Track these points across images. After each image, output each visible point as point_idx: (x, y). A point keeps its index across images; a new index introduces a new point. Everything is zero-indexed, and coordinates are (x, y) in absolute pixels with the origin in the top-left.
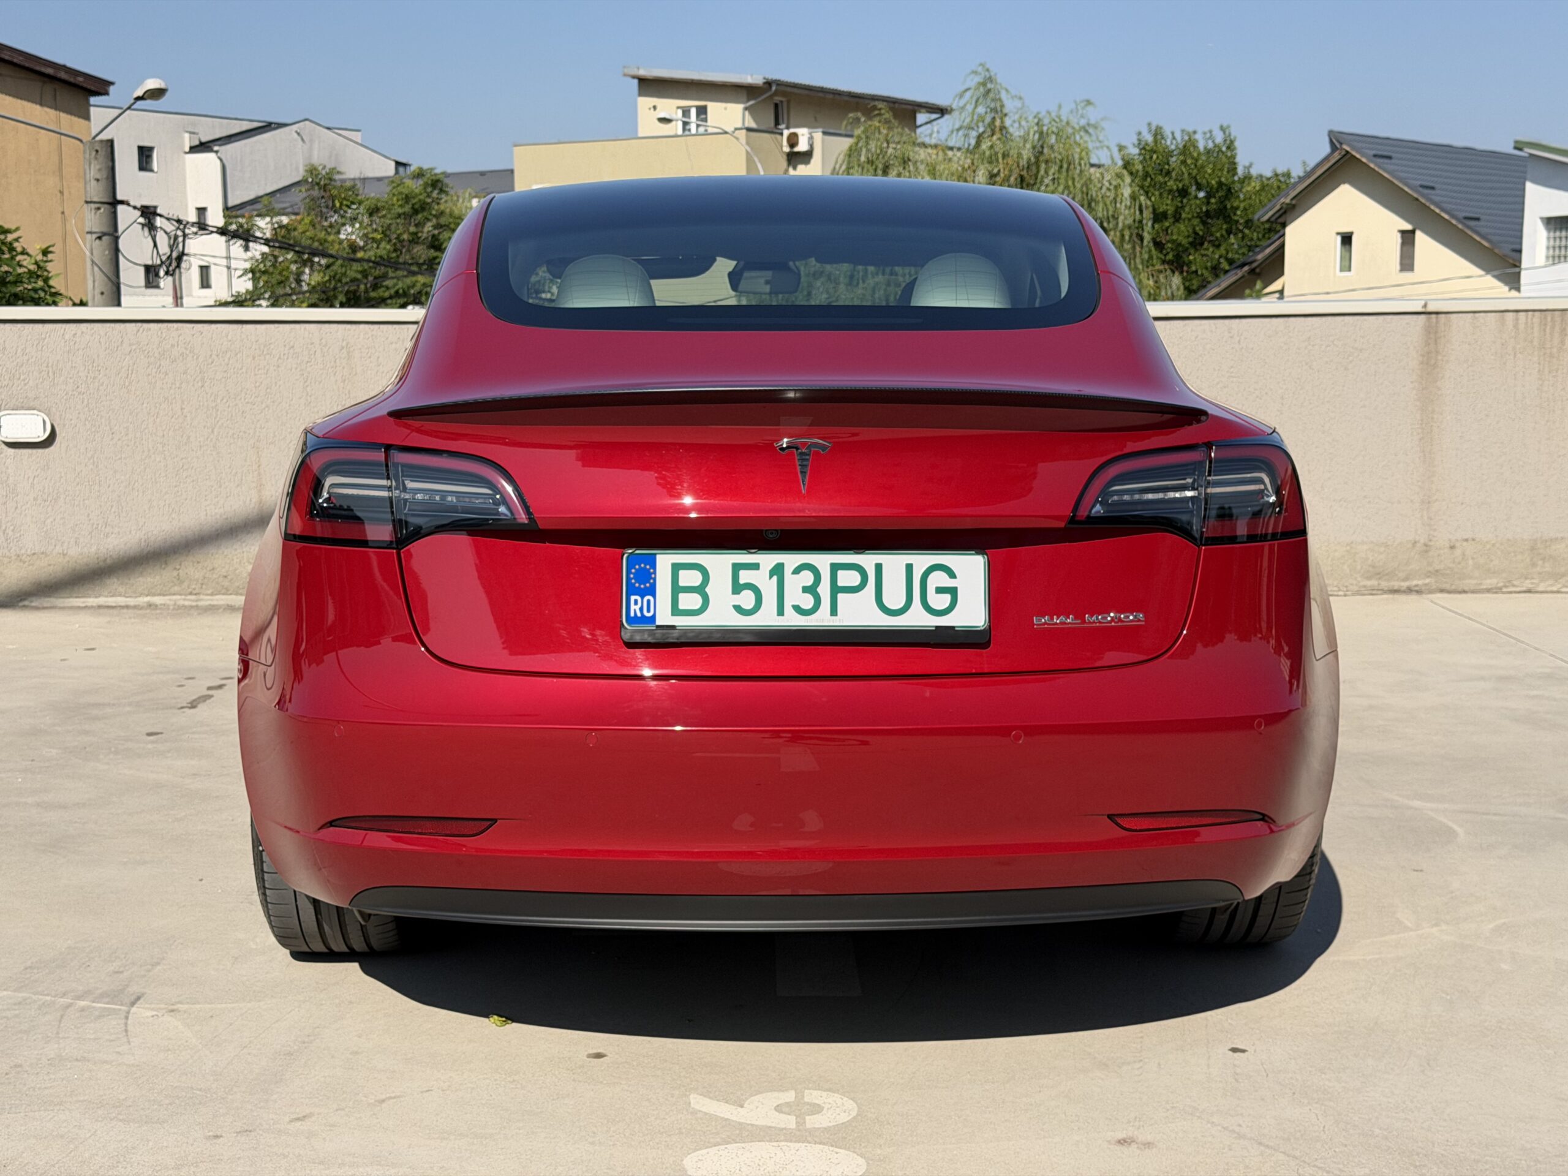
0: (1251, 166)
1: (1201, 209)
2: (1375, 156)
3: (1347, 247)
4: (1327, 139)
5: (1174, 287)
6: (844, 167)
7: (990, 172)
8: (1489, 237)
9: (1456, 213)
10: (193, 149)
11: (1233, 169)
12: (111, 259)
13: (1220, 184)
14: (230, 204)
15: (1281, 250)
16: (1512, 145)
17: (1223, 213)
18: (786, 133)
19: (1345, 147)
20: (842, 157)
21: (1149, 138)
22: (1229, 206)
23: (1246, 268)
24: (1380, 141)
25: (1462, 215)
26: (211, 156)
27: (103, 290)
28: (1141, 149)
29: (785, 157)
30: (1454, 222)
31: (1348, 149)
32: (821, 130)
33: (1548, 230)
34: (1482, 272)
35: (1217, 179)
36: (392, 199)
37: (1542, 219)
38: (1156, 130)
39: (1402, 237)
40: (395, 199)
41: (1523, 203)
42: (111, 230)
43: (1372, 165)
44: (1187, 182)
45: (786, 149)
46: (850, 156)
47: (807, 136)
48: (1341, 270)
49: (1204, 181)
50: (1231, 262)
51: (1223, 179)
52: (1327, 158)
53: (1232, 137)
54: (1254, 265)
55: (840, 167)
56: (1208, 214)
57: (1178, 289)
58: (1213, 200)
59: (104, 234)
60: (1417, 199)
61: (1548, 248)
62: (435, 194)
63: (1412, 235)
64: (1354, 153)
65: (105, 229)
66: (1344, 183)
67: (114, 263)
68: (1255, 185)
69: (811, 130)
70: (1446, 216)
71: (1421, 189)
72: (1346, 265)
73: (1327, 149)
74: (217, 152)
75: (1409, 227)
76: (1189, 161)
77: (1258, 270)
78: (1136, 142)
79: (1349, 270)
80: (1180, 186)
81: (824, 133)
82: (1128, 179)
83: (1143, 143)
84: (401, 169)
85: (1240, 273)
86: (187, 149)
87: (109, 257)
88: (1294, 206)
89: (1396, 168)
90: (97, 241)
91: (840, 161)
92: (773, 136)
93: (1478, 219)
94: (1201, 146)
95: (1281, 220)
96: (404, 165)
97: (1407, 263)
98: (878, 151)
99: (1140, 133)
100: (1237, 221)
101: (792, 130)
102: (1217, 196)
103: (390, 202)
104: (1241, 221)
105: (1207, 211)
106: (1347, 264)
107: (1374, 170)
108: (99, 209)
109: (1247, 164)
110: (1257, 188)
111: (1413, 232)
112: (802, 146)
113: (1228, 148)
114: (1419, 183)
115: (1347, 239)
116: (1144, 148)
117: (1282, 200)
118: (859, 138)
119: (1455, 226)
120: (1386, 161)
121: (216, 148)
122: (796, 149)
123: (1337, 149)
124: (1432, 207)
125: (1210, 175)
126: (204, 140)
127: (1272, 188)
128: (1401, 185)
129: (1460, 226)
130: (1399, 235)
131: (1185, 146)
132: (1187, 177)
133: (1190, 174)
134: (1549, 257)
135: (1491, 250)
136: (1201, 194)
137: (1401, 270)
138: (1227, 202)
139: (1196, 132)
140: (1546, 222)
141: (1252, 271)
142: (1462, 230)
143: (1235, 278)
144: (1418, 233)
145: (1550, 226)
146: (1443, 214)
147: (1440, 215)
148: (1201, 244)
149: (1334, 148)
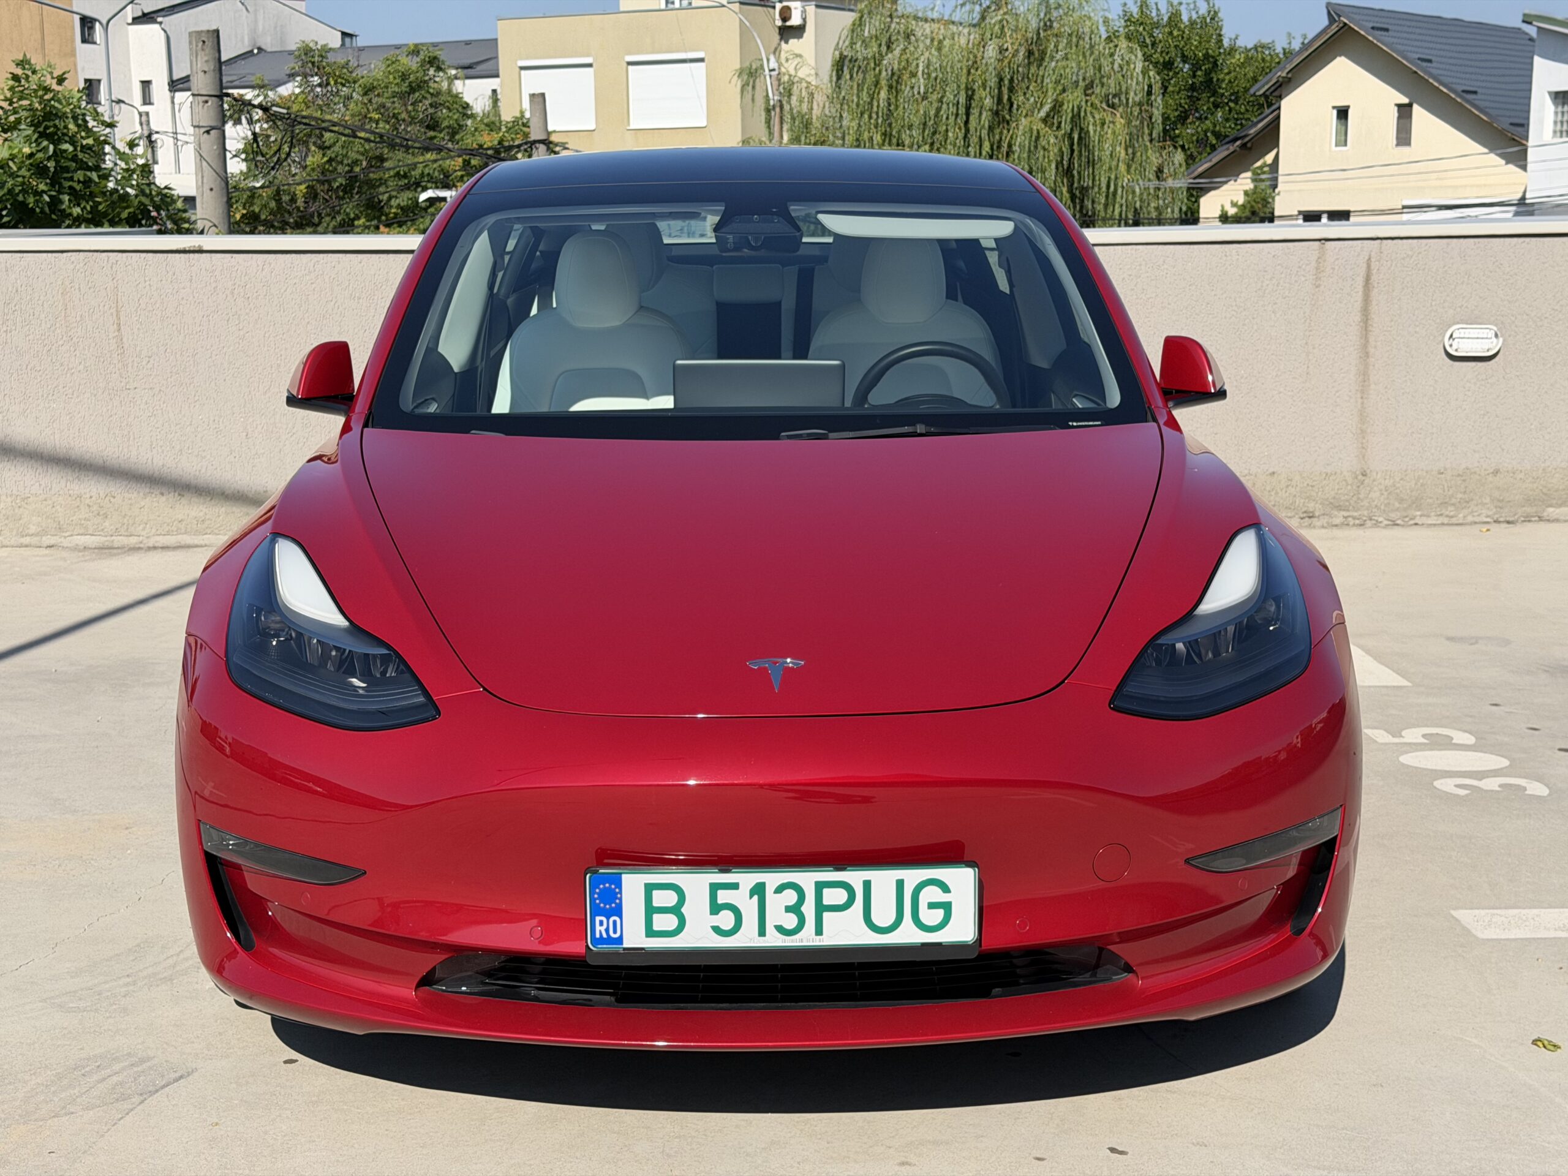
0: (1237, 37)
1: (1187, 82)
2: (1373, 28)
3: (1343, 121)
4: (1325, 11)
5: (1177, 165)
6: (847, 43)
7: (1000, 47)
8: (1487, 110)
9: (1454, 86)
10: (136, 20)
11: (1220, 41)
12: (219, 154)
13: (1207, 56)
14: (175, 78)
15: (1276, 122)
16: (1521, 18)
17: (1210, 85)
18: (778, 6)
19: (1343, 19)
20: (845, 32)
21: (1135, 10)
22: (1215, 79)
23: (1238, 143)
24: (1376, 13)
25: (1460, 88)
26: (155, 27)
27: (213, 186)
28: (1125, 21)
29: (777, 31)
30: (1453, 96)
31: (1347, 21)
32: (814, 3)
33: (1556, 104)
34: (1486, 150)
35: (1204, 51)
36: (387, 77)
37: (1550, 93)
39: (1399, 111)
40: (391, 77)
41: (1531, 76)
42: (219, 124)
43: (1370, 38)
44: (1173, 54)
45: (779, 23)
46: (853, 31)
47: (800, 9)
48: (1336, 145)
49: (1192, 54)
50: (1217, 135)
51: (1211, 52)
52: (1324, 31)
53: (1216, 8)
54: (1247, 139)
55: (844, 42)
56: (1193, 88)
57: (1180, 165)
58: (1199, 73)
59: (213, 128)
60: (1416, 72)
61: (1555, 123)
62: (432, 72)
63: (1409, 108)
64: (1352, 25)
65: (213, 124)
66: (1340, 56)
67: (222, 160)
68: (1239, 57)
69: (804, 4)
70: (1445, 90)
71: (1419, 62)
72: (1342, 140)
73: (1325, 22)
74: (161, 23)
75: (1405, 100)
76: (1175, 33)
77: (1249, 145)
78: (1121, 13)
79: (1345, 144)
80: (1167, 58)
81: (817, 6)
83: (1128, 14)
84: (348, 40)
85: (1230, 148)
86: (130, 21)
87: (217, 152)
88: (1290, 80)
89: (1395, 40)
90: (205, 134)
91: (843, 38)
92: (765, 9)
93: (1475, 92)
94: (1185, 18)
95: (1276, 94)
96: (351, 36)
97: (1404, 137)
98: (882, 26)
99: (1125, 4)
100: (1223, 94)
101: (785, 4)
102: (1203, 68)
103: (386, 80)
104: (1227, 93)
105: (1193, 83)
106: (1343, 138)
107: (1372, 42)
108: (207, 102)
109: (1233, 36)
110: (1242, 60)
111: (1410, 105)
112: (795, 20)
113: (1212, 19)
114: (1418, 56)
115: (1343, 113)
116: (1129, 20)
117: (1279, 74)
118: (861, 11)
119: (1454, 99)
120: (1383, 33)
121: (159, 19)
122: (788, 24)
123: (1336, 21)
124: (1431, 80)
125: (1196, 47)
126: (146, 11)
127: (1256, 61)
128: (1400, 58)
129: (1459, 100)
130: (1396, 108)
131: (1170, 18)
132: (1173, 49)
133: (1176, 46)
134: (1555, 132)
135: (1490, 124)
136: (1187, 66)
137: (1398, 145)
138: (1213, 75)
139: (1180, 4)
140: (1553, 96)
141: (1244, 146)
142: (1460, 103)
143: (1226, 153)
144: (1415, 107)
145: (1557, 101)
146: (1442, 88)
147: (1438, 88)
148: (1187, 118)
149: (1332, 20)
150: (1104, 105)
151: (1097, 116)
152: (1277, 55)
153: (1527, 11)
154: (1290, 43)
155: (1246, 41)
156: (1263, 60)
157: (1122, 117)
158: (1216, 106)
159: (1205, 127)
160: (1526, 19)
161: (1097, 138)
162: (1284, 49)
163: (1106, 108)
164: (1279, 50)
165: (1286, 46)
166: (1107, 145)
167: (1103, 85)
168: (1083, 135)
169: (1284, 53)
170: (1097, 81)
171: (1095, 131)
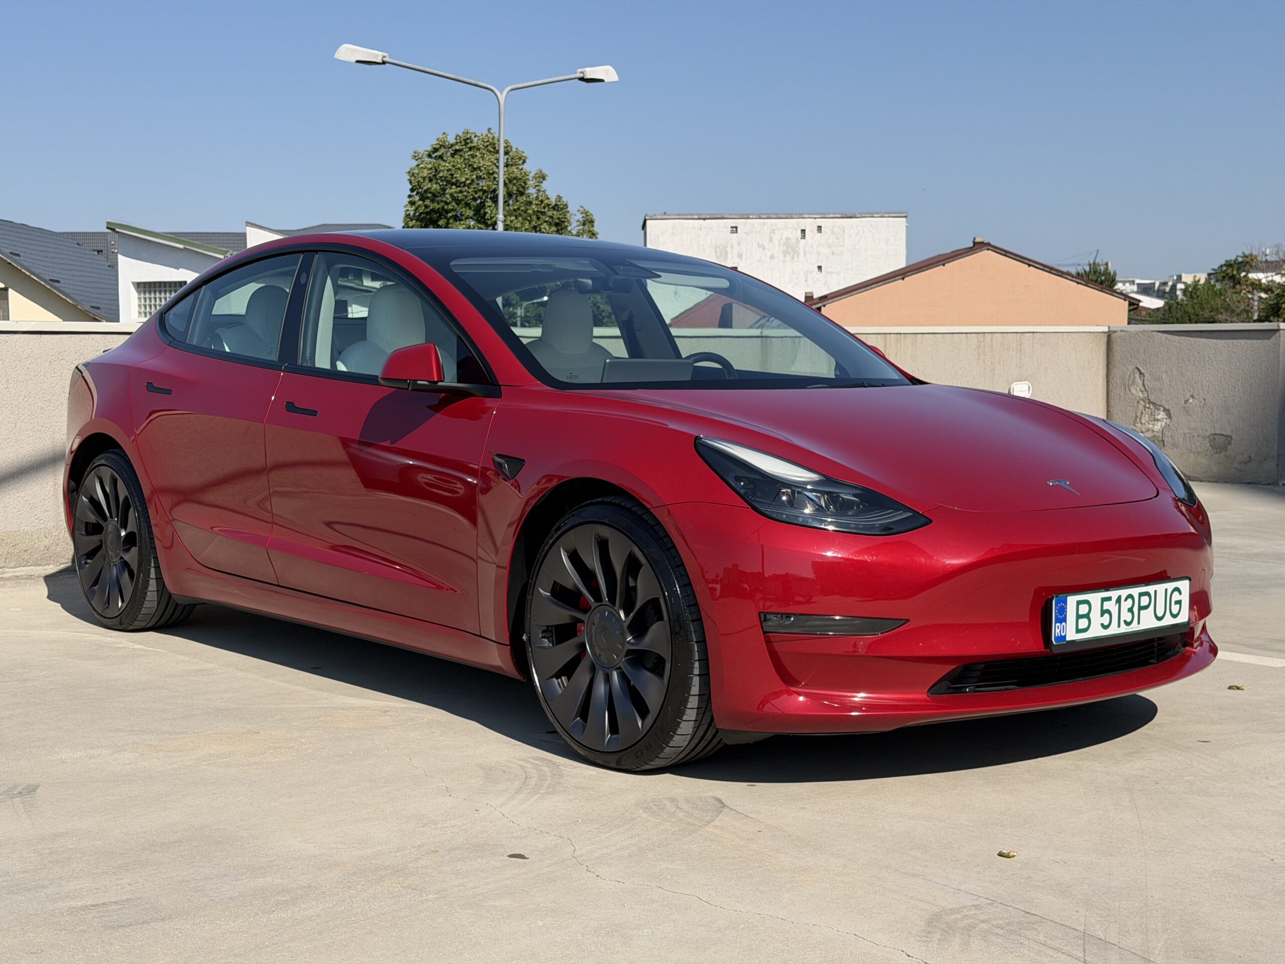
8: (72, 296)
9: (43, 275)
16: (105, 226)
25: (48, 278)
30: (43, 283)
33: (139, 292)
37: (133, 283)
41: (117, 270)
60: (10, 264)
61: (140, 306)
63: (6, 292)
70: (35, 278)
71: (12, 256)
75: (3, 285)
93: (58, 282)
97: (4, 314)
111: (6, 290)
114: (10, 251)
119: (45, 287)
124: (23, 270)
129: (48, 287)
134: (140, 313)
135: (75, 307)
140: (136, 286)
142: (49, 289)
144: (10, 291)
145: (140, 289)
146: (32, 276)
147: (30, 277)
160: (109, 226)
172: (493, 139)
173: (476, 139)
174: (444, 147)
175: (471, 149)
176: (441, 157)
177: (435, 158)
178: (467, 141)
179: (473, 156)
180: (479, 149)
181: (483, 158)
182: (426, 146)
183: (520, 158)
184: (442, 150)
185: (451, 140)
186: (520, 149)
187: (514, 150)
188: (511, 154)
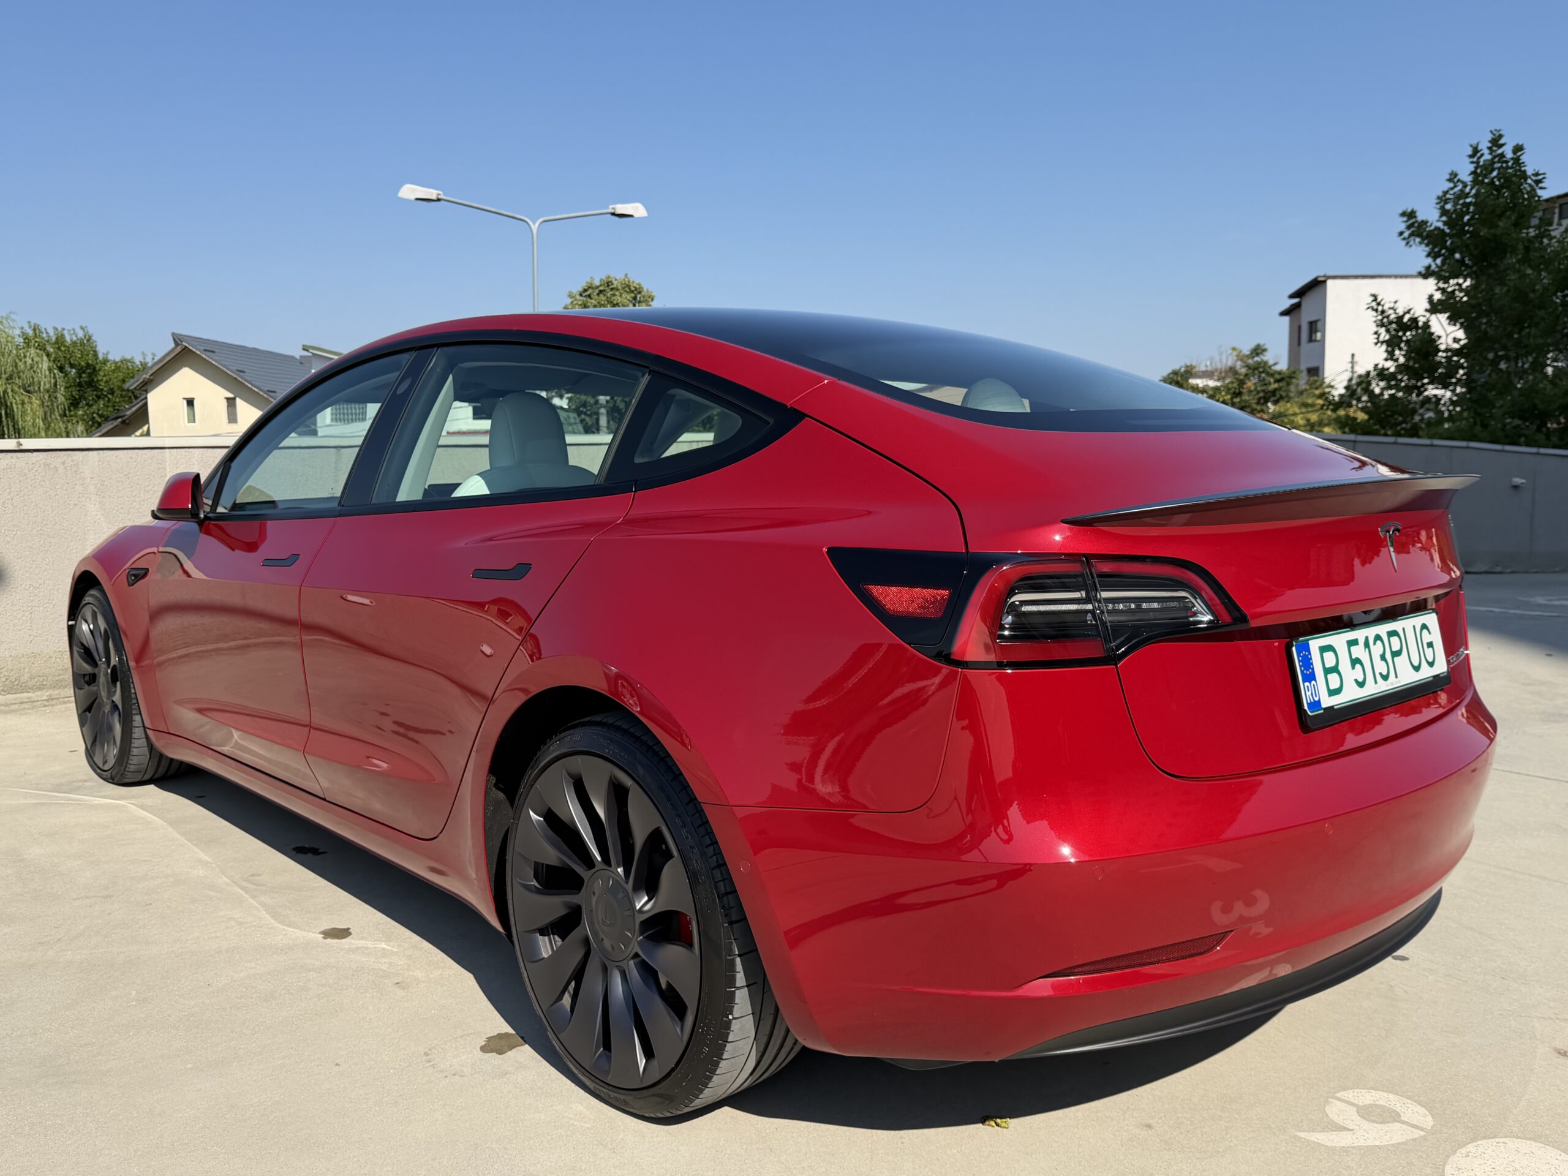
0: (107, 353)
1: (76, 380)
2: (205, 350)
3: (191, 407)
4: (171, 339)
9: (262, 388)
11: (96, 355)
13: (88, 364)
15: (145, 407)
16: (301, 347)
17: (92, 384)
19: (184, 343)
21: (31, 333)
22: (95, 380)
23: (120, 420)
24: (206, 342)
25: (266, 389)
28: (24, 339)
30: (261, 393)
31: (187, 345)
35: (85, 361)
38: (35, 326)
39: (228, 402)
43: (204, 356)
44: (63, 362)
48: (189, 422)
49: (76, 362)
50: (101, 416)
51: (90, 362)
52: (172, 350)
53: (90, 334)
54: (125, 418)
56: (80, 385)
58: (84, 375)
60: (236, 379)
63: (234, 401)
64: (191, 348)
66: (185, 366)
68: (111, 366)
70: (256, 390)
71: (238, 373)
72: (192, 419)
73: (172, 345)
75: (231, 395)
76: (63, 349)
77: (127, 421)
78: (20, 333)
79: (194, 422)
82: (45, 358)
85: (115, 423)
88: (152, 380)
89: (220, 359)
93: (276, 392)
94: (68, 338)
95: (144, 389)
97: (232, 418)
100: (102, 390)
102: (86, 372)
104: (105, 389)
105: (80, 381)
106: (192, 418)
107: (205, 359)
109: (105, 352)
110: (113, 368)
111: (234, 399)
113: (88, 341)
114: (236, 368)
115: (190, 402)
117: (144, 376)
119: (262, 396)
120: (211, 353)
123: (179, 345)
124: (246, 384)
125: (80, 358)
128: (225, 369)
129: (266, 396)
130: (225, 400)
131: (57, 338)
132: (62, 359)
133: (65, 357)
136: (74, 370)
137: (229, 422)
138: (93, 377)
139: (63, 329)
141: (123, 422)
142: (267, 398)
143: (111, 426)
144: (237, 400)
146: (254, 388)
147: (251, 388)
148: (78, 403)
149: (177, 344)
150: (22, 391)
151: (17, 398)
152: (137, 366)
153: (305, 343)
154: (144, 359)
155: (115, 356)
156: (128, 368)
157: (36, 399)
158: (99, 397)
159: (92, 411)
160: (304, 348)
161: (20, 414)
162: (141, 362)
163: (23, 392)
164: (138, 363)
165: (142, 360)
166: (29, 418)
167: (19, 378)
168: (8, 411)
169: (142, 365)
170: (15, 375)
171: (17, 408)
172: (629, 282)
173: (615, 283)
174: (592, 288)
175: (612, 289)
176: (589, 296)
177: (585, 296)
178: (608, 283)
179: (614, 295)
180: (618, 290)
181: (621, 296)
182: (578, 288)
183: (649, 297)
184: (590, 291)
185: (597, 283)
186: (650, 290)
187: (645, 290)
188: (643, 293)
